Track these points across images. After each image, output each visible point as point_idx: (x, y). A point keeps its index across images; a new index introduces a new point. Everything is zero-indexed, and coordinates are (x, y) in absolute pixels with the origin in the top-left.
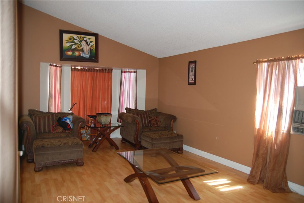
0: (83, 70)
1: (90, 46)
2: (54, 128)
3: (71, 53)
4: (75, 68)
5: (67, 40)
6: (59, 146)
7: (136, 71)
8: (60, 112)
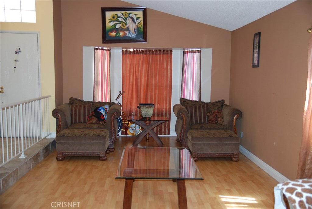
0: (136, 53)
1: (137, 23)
2: (89, 118)
3: (115, 33)
4: (127, 51)
5: (110, 19)
6: (79, 136)
7: (201, 51)
8: (109, 102)
